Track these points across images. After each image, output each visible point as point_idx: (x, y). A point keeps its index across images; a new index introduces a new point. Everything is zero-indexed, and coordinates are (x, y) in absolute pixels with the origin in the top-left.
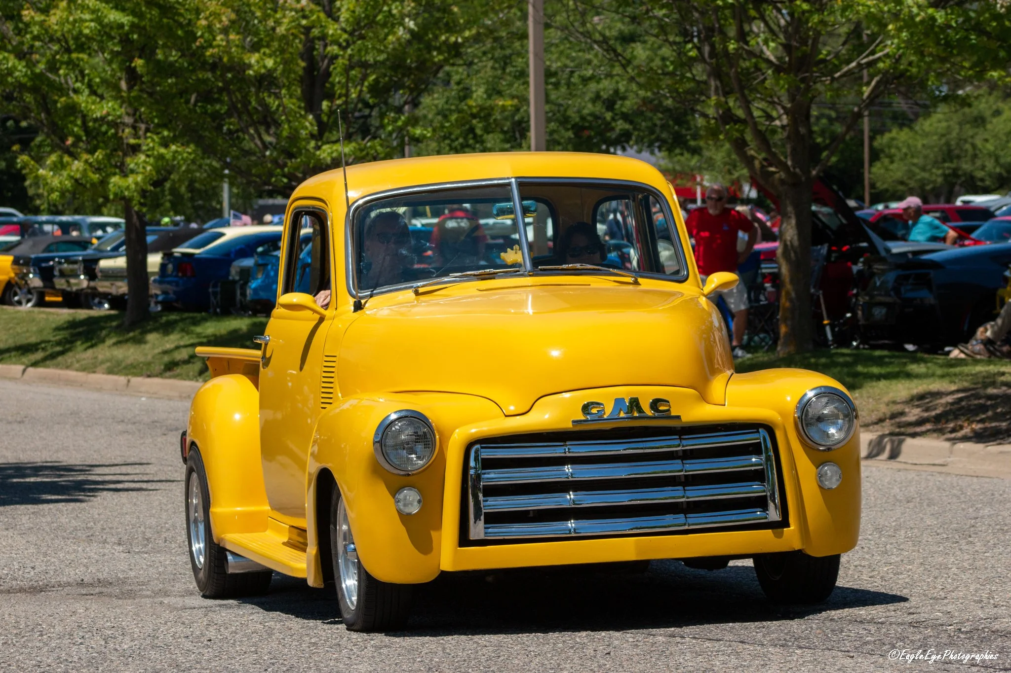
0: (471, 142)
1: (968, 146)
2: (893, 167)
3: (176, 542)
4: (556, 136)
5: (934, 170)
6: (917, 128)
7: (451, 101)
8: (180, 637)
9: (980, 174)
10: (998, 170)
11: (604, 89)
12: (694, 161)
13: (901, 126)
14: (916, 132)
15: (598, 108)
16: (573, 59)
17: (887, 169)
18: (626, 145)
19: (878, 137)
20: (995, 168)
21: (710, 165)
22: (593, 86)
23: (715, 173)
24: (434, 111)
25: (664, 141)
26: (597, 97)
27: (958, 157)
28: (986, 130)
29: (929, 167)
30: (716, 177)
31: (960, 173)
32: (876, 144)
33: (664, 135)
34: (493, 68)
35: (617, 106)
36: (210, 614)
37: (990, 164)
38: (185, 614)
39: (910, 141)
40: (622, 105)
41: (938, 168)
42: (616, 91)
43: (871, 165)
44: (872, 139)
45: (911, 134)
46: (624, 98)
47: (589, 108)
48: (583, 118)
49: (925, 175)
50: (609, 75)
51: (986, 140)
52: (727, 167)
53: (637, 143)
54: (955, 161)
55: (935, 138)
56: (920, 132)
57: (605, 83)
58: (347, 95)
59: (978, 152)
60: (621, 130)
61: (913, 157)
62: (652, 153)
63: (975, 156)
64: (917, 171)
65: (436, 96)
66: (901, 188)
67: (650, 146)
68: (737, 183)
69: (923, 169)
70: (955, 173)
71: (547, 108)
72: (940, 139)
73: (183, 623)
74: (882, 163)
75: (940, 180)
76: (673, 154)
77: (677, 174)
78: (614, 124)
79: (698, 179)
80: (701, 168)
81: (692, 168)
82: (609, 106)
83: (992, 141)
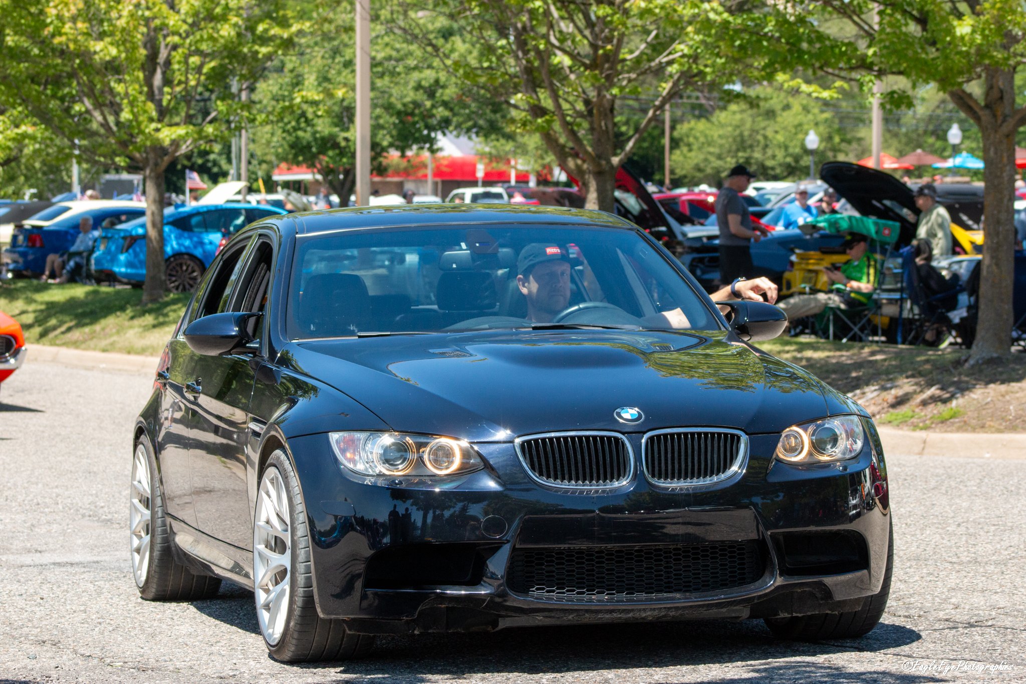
0: (303, 125)
1: (760, 138)
2: (692, 154)
3: (16, 501)
4: (381, 121)
5: (728, 159)
6: (714, 119)
7: (284, 88)
8: (15, 595)
9: (770, 163)
10: (789, 160)
11: (425, 79)
12: (509, 146)
13: (699, 117)
14: (712, 123)
15: (420, 96)
16: (398, 51)
17: (685, 157)
18: (446, 131)
19: (678, 127)
20: (785, 157)
21: (522, 150)
22: (416, 76)
23: (527, 157)
24: (269, 96)
25: (481, 128)
26: (419, 86)
27: (751, 146)
28: (776, 122)
29: (724, 156)
30: (529, 161)
31: (753, 161)
32: (676, 132)
33: (481, 122)
34: (323, 57)
35: (438, 95)
36: (44, 572)
37: (780, 154)
38: (22, 572)
39: (707, 132)
40: (442, 95)
41: (732, 157)
42: (437, 81)
43: (671, 153)
44: (673, 128)
45: (708, 125)
46: (444, 87)
47: (411, 97)
48: (404, 105)
49: (720, 163)
50: (430, 67)
51: (776, 132)
52: (540, 152)
53: (456, 128)
54: (749, 150)
55: (730, 129)
56: (716, 123)
57: (427, 73)
58: (187, 82)
59: (768, 143)
60: (442, 117)
61: (709, 145)
62: (470, 138)
63: (766, 146)
64: (712, 159)
65: (271, 82)
67: (468, 131)
68: (548, 168)
69: (719, 157)
71: (372, 95)
72: (735, 130)
73: (19, 581)
74: (682, 152)
76: (489, 140)
77: (493, 158)
78: (434, 111)
79: (513, 163)
80: (515, 153)
81: (507, 153)
82: (431, 94)
83: (782, 132)
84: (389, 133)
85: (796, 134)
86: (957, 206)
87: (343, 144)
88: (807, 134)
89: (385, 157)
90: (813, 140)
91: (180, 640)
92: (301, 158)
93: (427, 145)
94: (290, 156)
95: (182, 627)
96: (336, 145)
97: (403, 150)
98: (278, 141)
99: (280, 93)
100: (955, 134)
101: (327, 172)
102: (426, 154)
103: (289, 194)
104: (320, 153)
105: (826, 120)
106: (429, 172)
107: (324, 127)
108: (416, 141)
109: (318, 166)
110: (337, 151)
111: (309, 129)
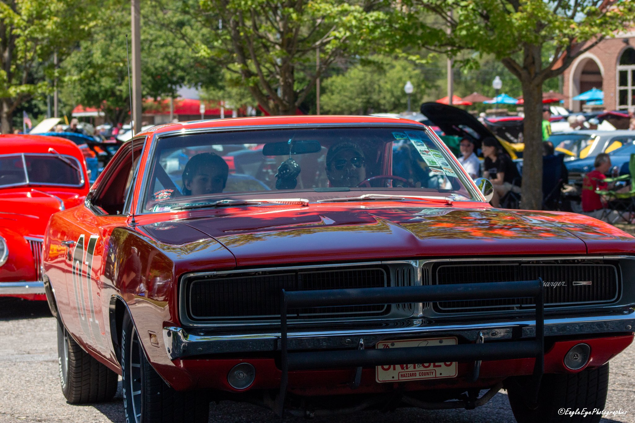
0: (93, 82)
2: (333, 97)
5: (357, 100)
6: (347, 75)
7: (81, 59)
9: (382, 102)
10: (394, 99)
11: (169, 52)
12: (220, 93)
13: (338, 74)
14: (347, 78)
15: (166, 62)
16: (151, 35)
17: (330, 99)
18: (182, 85)
19: (324, 80)
20: (391, 98)
21: (229, 96)
22: (163, 51)
23: (233, 100)
24: (71, 63)
25: (204, 82)
26: (165, 57)
27: (371, 92)
28: (385, 75)
29: (354, 97)
30: (233, 103)
31: (372, 101)
32: (324, 84)
33: (203, 79)
34: (105, 40)
35: (177, 62)
37: (388, 96)
39: (344, 83)
40: (180, 62)
41: (359, 98)
42: (176, 54)
43: (320, 96)
44: (321, 81)
45: (344, 78)
46: (181, 58)
47: (160, 63)
48: (156, 69)
49: (352, 102)
51: (386, 83)
52: (239, 97)
54: (369, 94)
56: (349, 77)
57: (170, 48)
59: (381, 89)
60: (180, 76)
61: (344, 91)
62: (197, 89)
63: (380, 92)
64: (347, 99)
65: (73, 56)
66: (338, 109)
67: (196, 85)
68: (245, 106)
69: (351, 99)
70: (368, 102)
72: (360, 82)
74: (328, 96)
75: (360, 105)
76: (209, 90)
77: (211, 101)
78: (174, 72)
79: (222, 103)
80: (223, 97)
81: (219, 98)
82: (172, 62)
83: (389, 83)
84: (147, 87)
85: (398, 83)
86: (504, 128)
87: (118, 93)
88: (405, 84)
89: (144, 102)
90: (409, 88)
91: (58, 402)
92: (92, 103)
93: (171, 94)
94: (86, 102)
95: (58, 395)
96: (113, 94)
97: (155, 97)
98: (78, 92)
99: (79, 62)
100: (497, 83)
101: (108, 111)
102: (169, 100)
103: (85, 125)
104: (103, 99)
105: (417, 75)
106: (171, 110)
107: (106, 83)
108: (164, 91)
109: (102, 107)
110: (115, 98)
111: (97, 84)
